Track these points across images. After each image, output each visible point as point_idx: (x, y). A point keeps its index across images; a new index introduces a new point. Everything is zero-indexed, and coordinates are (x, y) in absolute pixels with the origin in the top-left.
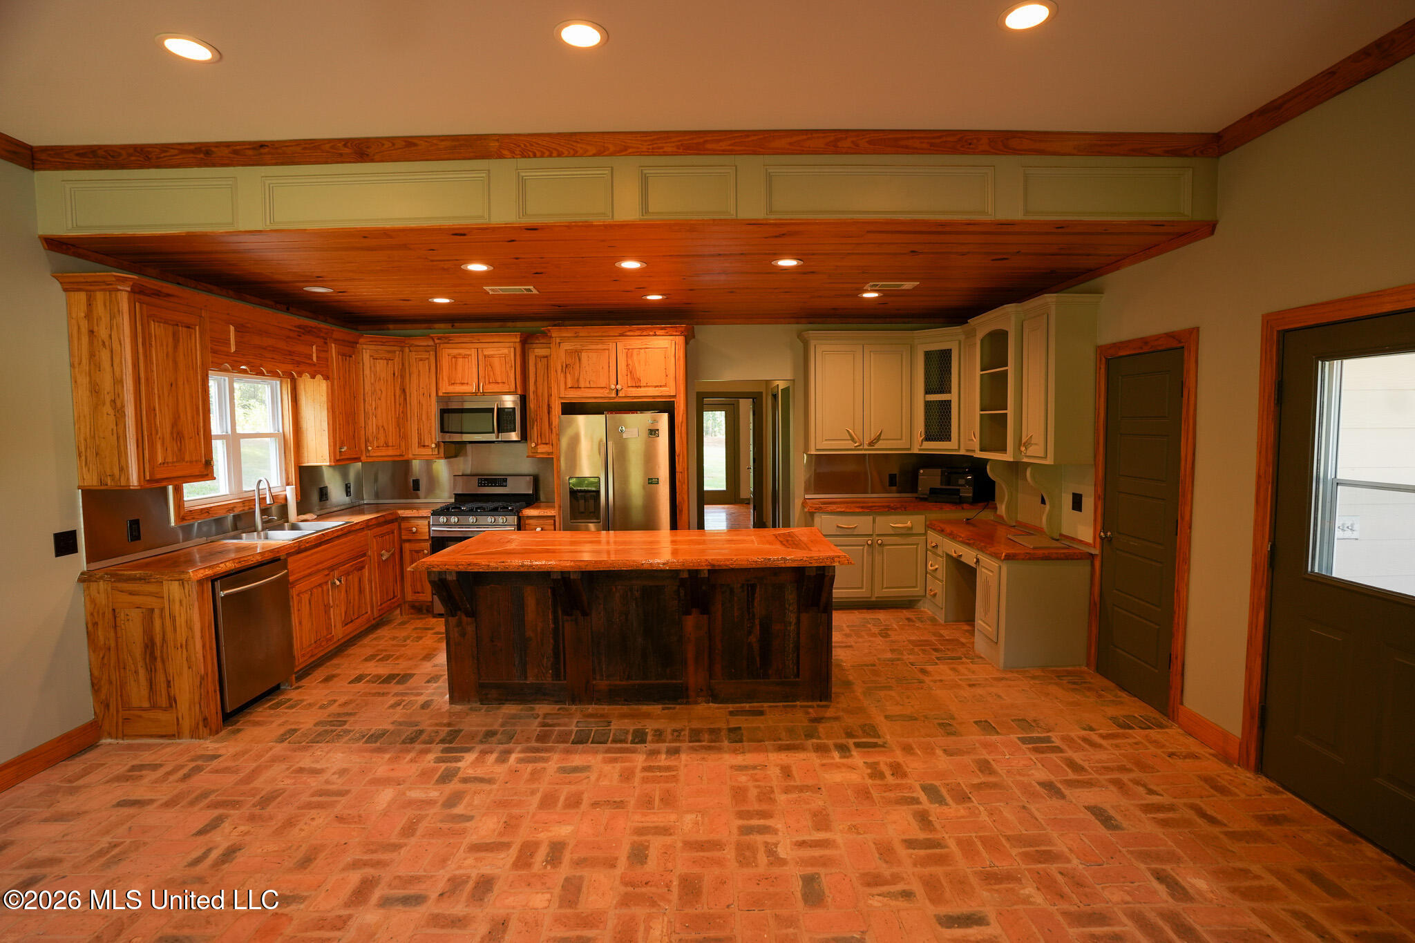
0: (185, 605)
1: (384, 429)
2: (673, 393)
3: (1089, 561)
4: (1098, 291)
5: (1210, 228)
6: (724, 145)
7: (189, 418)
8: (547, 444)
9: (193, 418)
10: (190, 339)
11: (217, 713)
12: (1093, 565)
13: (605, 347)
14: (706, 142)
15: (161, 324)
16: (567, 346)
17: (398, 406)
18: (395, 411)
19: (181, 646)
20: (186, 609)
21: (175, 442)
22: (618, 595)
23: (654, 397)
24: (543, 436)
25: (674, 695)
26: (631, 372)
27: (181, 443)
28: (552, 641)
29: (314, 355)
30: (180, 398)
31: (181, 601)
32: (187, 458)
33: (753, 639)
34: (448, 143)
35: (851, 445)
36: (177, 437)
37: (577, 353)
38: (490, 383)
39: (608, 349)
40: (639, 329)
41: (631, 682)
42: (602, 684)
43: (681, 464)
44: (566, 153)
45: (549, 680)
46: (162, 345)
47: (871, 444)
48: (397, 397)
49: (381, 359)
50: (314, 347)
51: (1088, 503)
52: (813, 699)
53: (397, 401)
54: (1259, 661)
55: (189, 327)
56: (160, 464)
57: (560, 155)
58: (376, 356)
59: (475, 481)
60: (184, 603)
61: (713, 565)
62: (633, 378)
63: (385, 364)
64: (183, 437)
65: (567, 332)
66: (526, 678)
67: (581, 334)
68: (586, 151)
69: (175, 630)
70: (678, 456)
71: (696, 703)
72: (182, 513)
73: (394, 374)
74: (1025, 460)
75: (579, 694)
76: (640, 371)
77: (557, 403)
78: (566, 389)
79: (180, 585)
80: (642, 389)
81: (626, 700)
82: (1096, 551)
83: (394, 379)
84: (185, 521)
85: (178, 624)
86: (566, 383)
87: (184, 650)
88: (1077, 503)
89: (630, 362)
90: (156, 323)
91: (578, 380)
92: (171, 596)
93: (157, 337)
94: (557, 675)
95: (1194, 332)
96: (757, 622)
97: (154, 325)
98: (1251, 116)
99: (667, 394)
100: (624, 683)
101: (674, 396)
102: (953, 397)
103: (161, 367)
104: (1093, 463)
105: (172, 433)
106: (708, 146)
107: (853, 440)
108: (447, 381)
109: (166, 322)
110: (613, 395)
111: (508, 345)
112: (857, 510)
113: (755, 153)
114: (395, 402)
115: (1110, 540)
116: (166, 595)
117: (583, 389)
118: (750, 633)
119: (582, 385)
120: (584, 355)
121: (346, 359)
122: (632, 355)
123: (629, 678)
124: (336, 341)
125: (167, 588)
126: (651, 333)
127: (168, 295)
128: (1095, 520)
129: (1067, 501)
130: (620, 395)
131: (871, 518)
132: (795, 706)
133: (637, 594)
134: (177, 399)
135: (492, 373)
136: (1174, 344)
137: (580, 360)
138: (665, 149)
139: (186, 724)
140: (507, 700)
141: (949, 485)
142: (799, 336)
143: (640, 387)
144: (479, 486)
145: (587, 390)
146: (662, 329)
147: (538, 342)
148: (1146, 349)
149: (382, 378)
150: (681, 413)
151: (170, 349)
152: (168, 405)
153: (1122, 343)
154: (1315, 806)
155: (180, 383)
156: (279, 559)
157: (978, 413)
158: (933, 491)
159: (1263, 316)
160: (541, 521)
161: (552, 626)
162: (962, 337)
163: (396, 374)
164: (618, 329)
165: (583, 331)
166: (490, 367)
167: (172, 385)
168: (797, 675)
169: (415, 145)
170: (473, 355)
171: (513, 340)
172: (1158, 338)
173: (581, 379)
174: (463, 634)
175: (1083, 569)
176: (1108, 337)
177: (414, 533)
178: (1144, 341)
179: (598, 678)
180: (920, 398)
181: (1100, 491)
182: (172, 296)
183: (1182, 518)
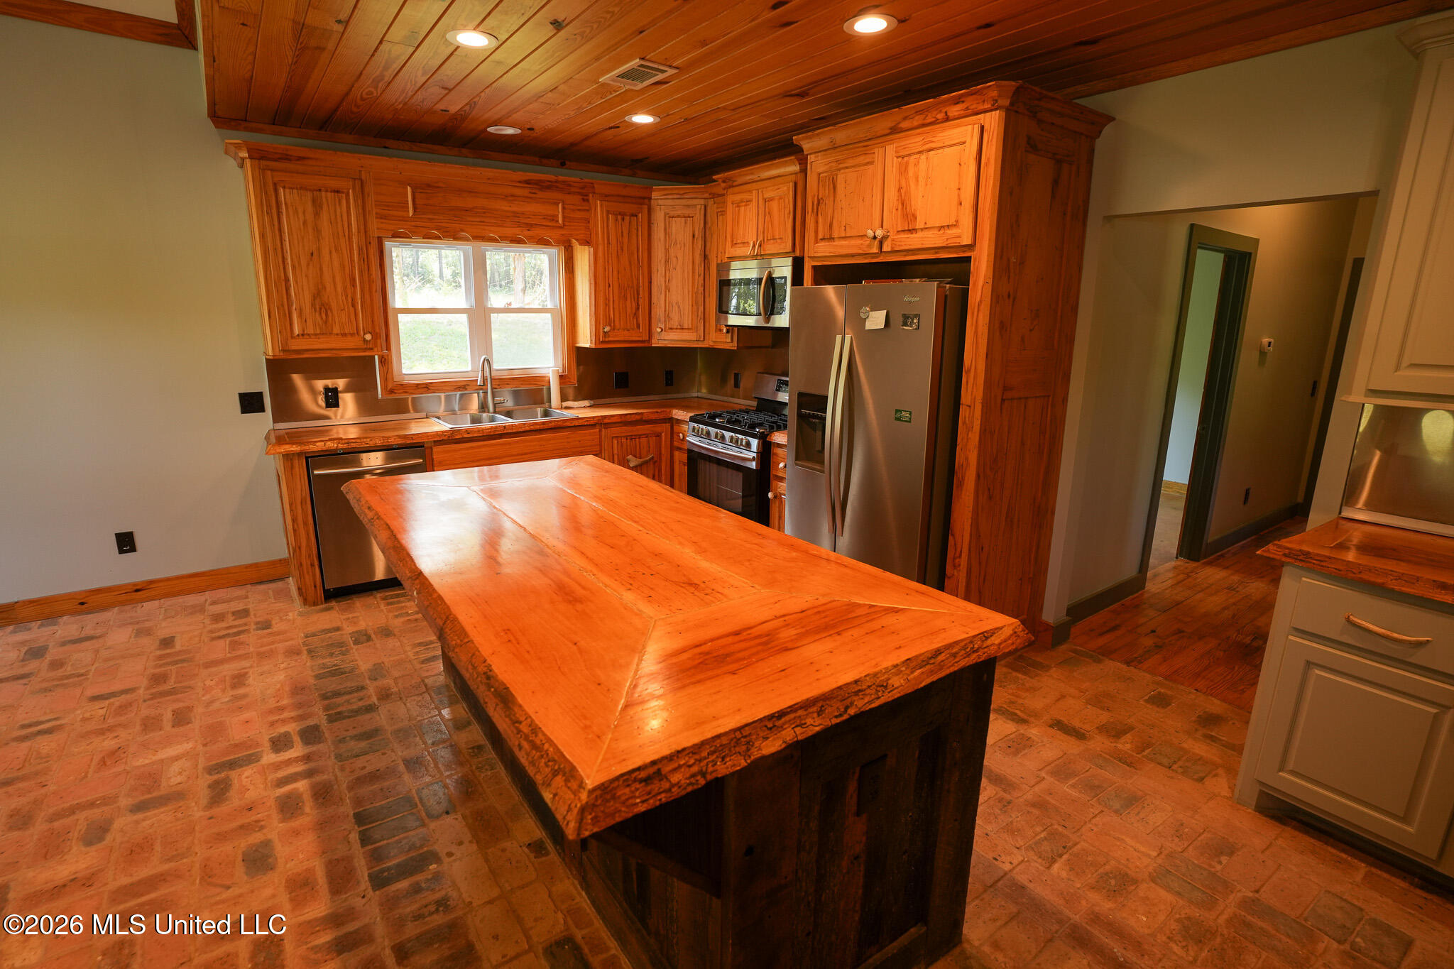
1: (679, 307)
2: (967, 240)
7: (340, 290)
9: (345, 290)
10: (340, 204)
11: (315, 586)
13: (869, 159)
15: (295, 191)
17: (697, 277)
18: (693, 283)
21: (317, 314)
23: (933, 251)
26: (903, 201)
27: (327, 315)
29: (560, 216)
30: (325, 269)
32: (336, 330)
36: (321, 309)
37: (832, 177)
38: (768, 240)
39: (875, 160)
40: (919, 112)
43: (970, 389)
46: (296, 212)
48: (697, 267)
49: (678, 216)
50: (560, 206)
53: (697, 271)
55: (338, 192)
56: (298, 335)
58: (672, 213)
62: (906, 215)
63: (683, 224)
64: (331, 310)
65: (821, 141)
67: (838, 142)
70: (966, 373)
72: (390, 386)
73: (694, 236)
76: (918, 201)
77: (808, 265)
78: (816, 243)
80: (920, 234)
83: (693, 243)
84: (393, 395)
86: (816, 232)
89: (903, 181)
90: (287, 190)
91: (831, 227)
93: (289, 204)
97: (284, 191)
99: (958, 242)
101: (972, 247)
103: (295, 237)
105: (313, 305)
108: (731, 241)
109: (303, 188)
110: (876, 249)
111: (788, 179)
114: (693, 272)
117: (837, 243)
120: (841, 179)
121: (623, 219)
122: (908, 166)
124: (605, 197)
126: (941, 117)
127: (300, 158)
130: (885, 248)
134: (321, 269)
135: (770, 226)
137: (835, 190)
143: (915, 230)
145: (842, 243)
146: (956, 102)
149: (678, 242)
150: (981, 283)
151: (310, 217)
152: (307, 276)
155: (325, 252)
156: (423, 446)
163: (696, 236)
164: (887, 120)
166: (769, 217)
167: (312, 254)
170: (753, 202)
171: (792, 170)
173: (834, 224)
182: (308, 158)
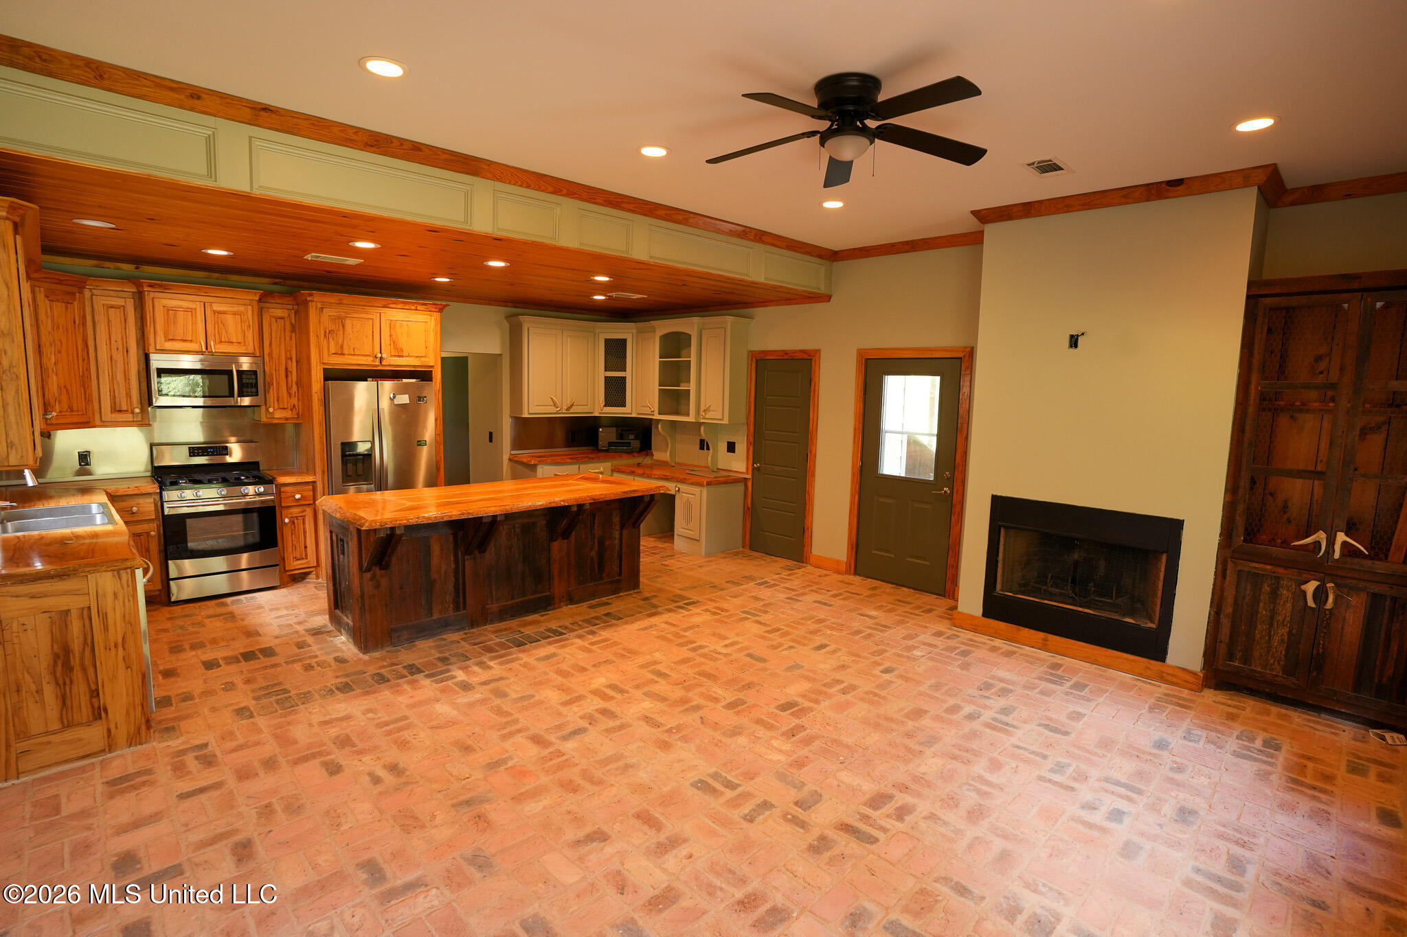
0: (121, 600)
1: (67, 390)
2: (431, 364)
3: (743, 484)
4: (750, 317)
5: (827, 298)
6: (631, 206)
8: (284, 409)
12: (746, 486)
13: (369, 316)
14: (622, 202)
16: (328, 312)
19: (116, 646)
20: (124, 602)
22: (504, 533)
23: (414, 366)
24: (280, 400)
25: (544, 604)
26: (394, 343)
28: (453, 579)
31: (115, 594)
33: (594, 553)
34: (445, 156)
35: (553, 410)
37: (341, 321)
38: (221, 342)
39: (373, 319)
40: (403, 303)
41: (514, 601)
42: (494, 607)
44: (533, 186)
45: (451, 613)
47: (568, 409)
48: (80, 352)
51: (741, 448)
52: (630, 590)
53: (80, 356)
54: (856, 520)
57: (528, 187)
59: (185, 450)
60: (120, 597)
61: (594, 499)
62: (396, 348)
63: (64, 308)
65: (332, 298)
66: (431, 615)
67: (344, 302)
68: (547, 189)
69: (106, 629)
71: (560, 607)
73: (75, 322)
74: (702, 421)
75: (480, 618)
76: (403, 342)
77: (318, 367)
78: (329, 355)
79: (114, 576)
80: (404, 358)
81: (511, 616)
82: (749, 476)
83: (75, 328)
85: (110, 622)
86: (329, 349)
87: (120, 649)
88: (731, 447)
89: (393, 333)
91: (342, 347)
92: (99, 591)
94: (457, 608)
95: (818, 351)
96: (596, 541)
98: (854, 249)
99: (427, 364)
100: (510, 603)
101: (432, 367)
102: (628, 374)
104: (745, 421)
106: (623, 205)
107: (555, 405)
108: (162, 335)
110: (377, 363)
111: (243, 302)
112: (569, 460)
113: (645, 215)
115: (758, 469)
116: (92, 592)
117: (346, 356)
118: (591, 550)
119: (346, 352)
120: (348, 323)
122: (395, 327)
123: (512, 598)
125: (94, 584)
126: (413, 308)
128: (748, 458)
129: (723, 447)
130: (384, 363)
131: (577, 466)
132: (621, 596)
133: (518, 530)
135: (223, 332)
136: (806, 356)
137: (343, 327)
138: (597, 201)
139: (121, 734)
140: (416, 638)
141: (622, 439)
142: (509, 317)
143: (403, 356)
144: (190, 456)
145: (350, 357)
146: (423, 304)
147: (272, 301)
148: (786, 357)
149: (60, 326)
153: (769, 351)
154: (882, 581)
157: (657, 388)
158: (611, 444)
159: (858, 350)
160: (299, 488)
161: (453, 566)
162: (635, 331)
163: (77, 323)
164: (381, 300)
165: (347, 298)
166: (221, 326)
168: (620, 574)
169: (420, 150)
170: (198, 310)
171: (251, 298)
172: (795, 352)
173: (345, 346)
174: (377, 586)
175: (740, 488)
176: (758, 346)
177: (133, 513)
178: (786, 353)
179: (489, 602)
180: (602, 374)
181: (751, 439)
183: (811, 453)
